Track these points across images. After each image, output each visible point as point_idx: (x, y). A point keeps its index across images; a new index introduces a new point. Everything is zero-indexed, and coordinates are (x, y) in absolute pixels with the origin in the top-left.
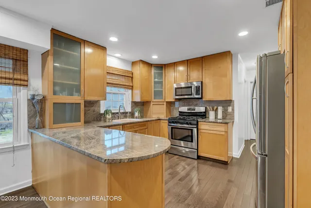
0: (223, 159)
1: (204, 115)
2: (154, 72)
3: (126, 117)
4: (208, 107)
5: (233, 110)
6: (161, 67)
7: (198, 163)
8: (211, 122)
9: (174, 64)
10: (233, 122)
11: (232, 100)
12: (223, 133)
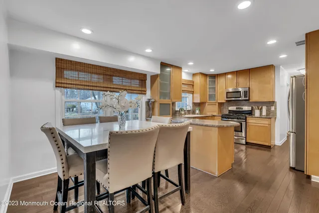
0: (267, 144)
1: (250, 113)
2: (209, 81)
3: (189, 114)
4: (254, 107)
5: (276, 109)
6: (214, 77)
7: (246, 147)
8: (257, 117)
9: (226, 74)
10: (276, 118)
11: (274, 102)
12: (267, 125)
